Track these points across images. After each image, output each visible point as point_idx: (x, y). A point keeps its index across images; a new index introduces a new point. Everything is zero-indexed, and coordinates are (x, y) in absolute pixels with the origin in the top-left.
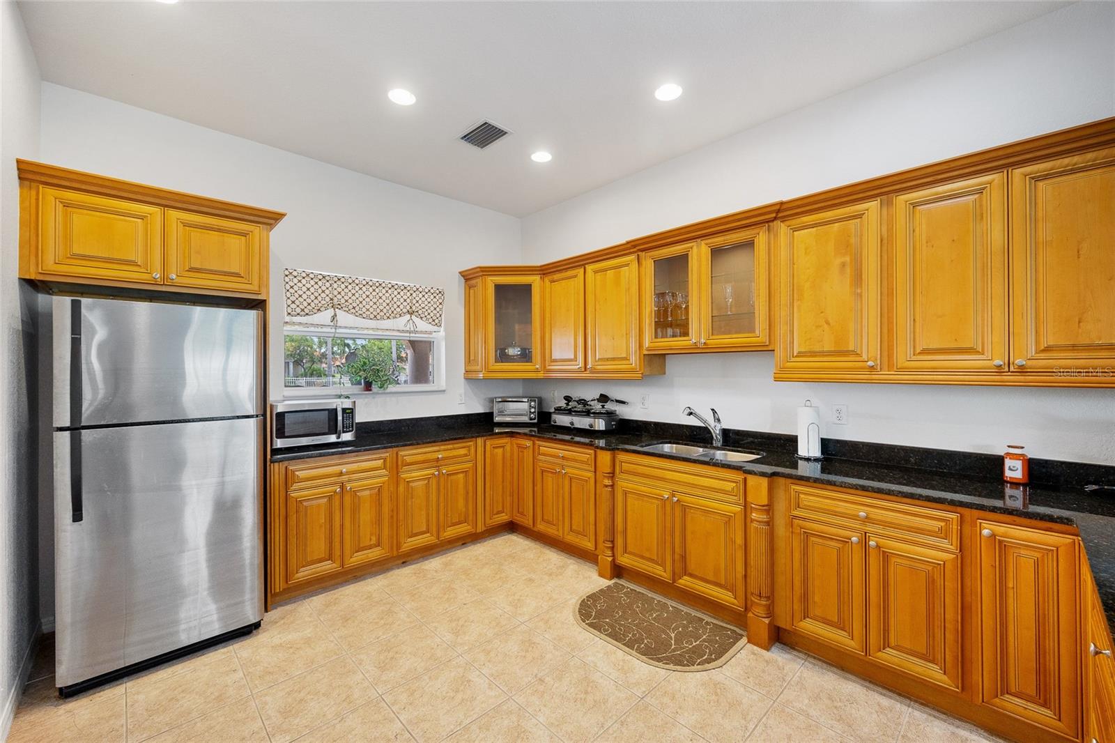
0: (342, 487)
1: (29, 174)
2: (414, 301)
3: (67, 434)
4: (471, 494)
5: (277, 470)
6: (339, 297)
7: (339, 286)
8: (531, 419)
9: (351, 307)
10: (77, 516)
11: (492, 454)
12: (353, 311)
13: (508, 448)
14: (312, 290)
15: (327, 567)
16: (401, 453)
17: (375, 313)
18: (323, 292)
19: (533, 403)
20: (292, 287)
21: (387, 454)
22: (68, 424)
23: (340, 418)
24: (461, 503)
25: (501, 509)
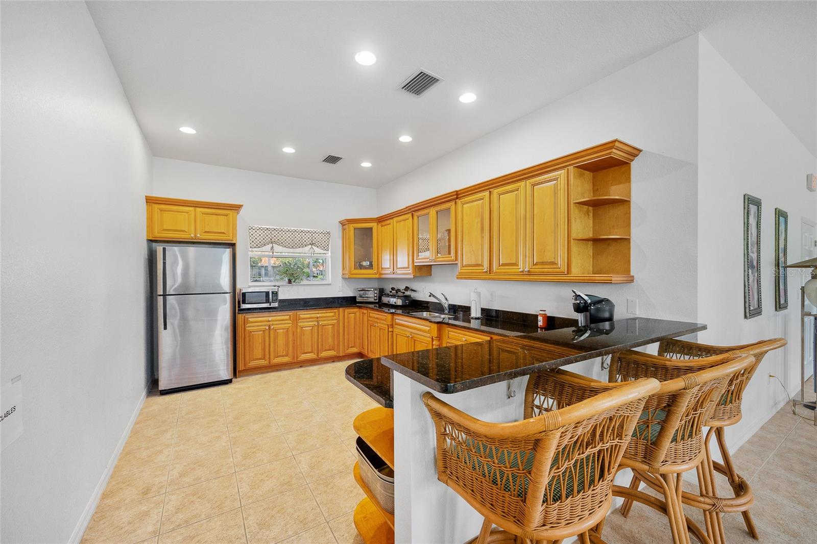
0: (269, 327)
1: (150, 201)
2: (314, 238)
3: (162, 297)
4: (336, 336)
5: (240, 317)
6: (275, 238)
7: (275, 233)
8: (375, 300)
9: (280, 243)
10: (165, 328)
11: (348, 317)
12: (281, 244)
13: (358, 314)
14: (262, 235)
15: (262, 362)
16: (298, 313)
17: (292, 245)
18: (267, 236)
19: (376, 291)
20: (252, 235)
21: (291, 313)
22: (162, 294)
23: (271, 296)
24: (330, 340)
25: (353, 345)
